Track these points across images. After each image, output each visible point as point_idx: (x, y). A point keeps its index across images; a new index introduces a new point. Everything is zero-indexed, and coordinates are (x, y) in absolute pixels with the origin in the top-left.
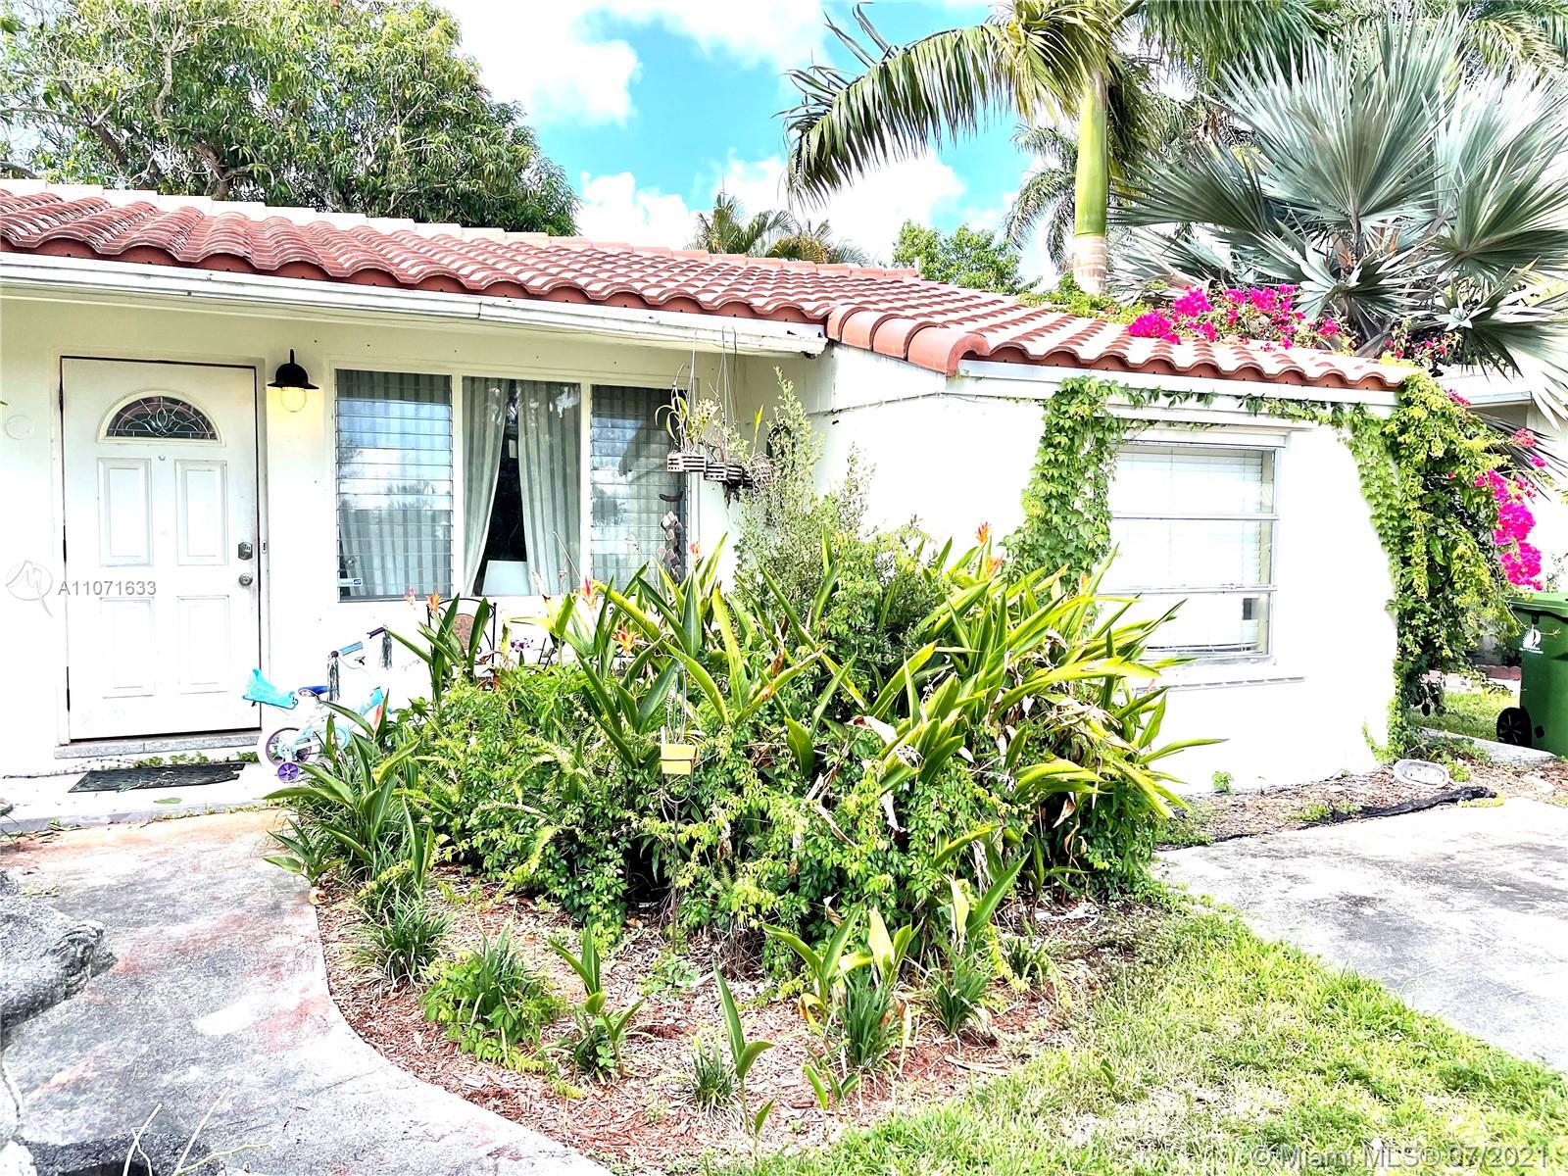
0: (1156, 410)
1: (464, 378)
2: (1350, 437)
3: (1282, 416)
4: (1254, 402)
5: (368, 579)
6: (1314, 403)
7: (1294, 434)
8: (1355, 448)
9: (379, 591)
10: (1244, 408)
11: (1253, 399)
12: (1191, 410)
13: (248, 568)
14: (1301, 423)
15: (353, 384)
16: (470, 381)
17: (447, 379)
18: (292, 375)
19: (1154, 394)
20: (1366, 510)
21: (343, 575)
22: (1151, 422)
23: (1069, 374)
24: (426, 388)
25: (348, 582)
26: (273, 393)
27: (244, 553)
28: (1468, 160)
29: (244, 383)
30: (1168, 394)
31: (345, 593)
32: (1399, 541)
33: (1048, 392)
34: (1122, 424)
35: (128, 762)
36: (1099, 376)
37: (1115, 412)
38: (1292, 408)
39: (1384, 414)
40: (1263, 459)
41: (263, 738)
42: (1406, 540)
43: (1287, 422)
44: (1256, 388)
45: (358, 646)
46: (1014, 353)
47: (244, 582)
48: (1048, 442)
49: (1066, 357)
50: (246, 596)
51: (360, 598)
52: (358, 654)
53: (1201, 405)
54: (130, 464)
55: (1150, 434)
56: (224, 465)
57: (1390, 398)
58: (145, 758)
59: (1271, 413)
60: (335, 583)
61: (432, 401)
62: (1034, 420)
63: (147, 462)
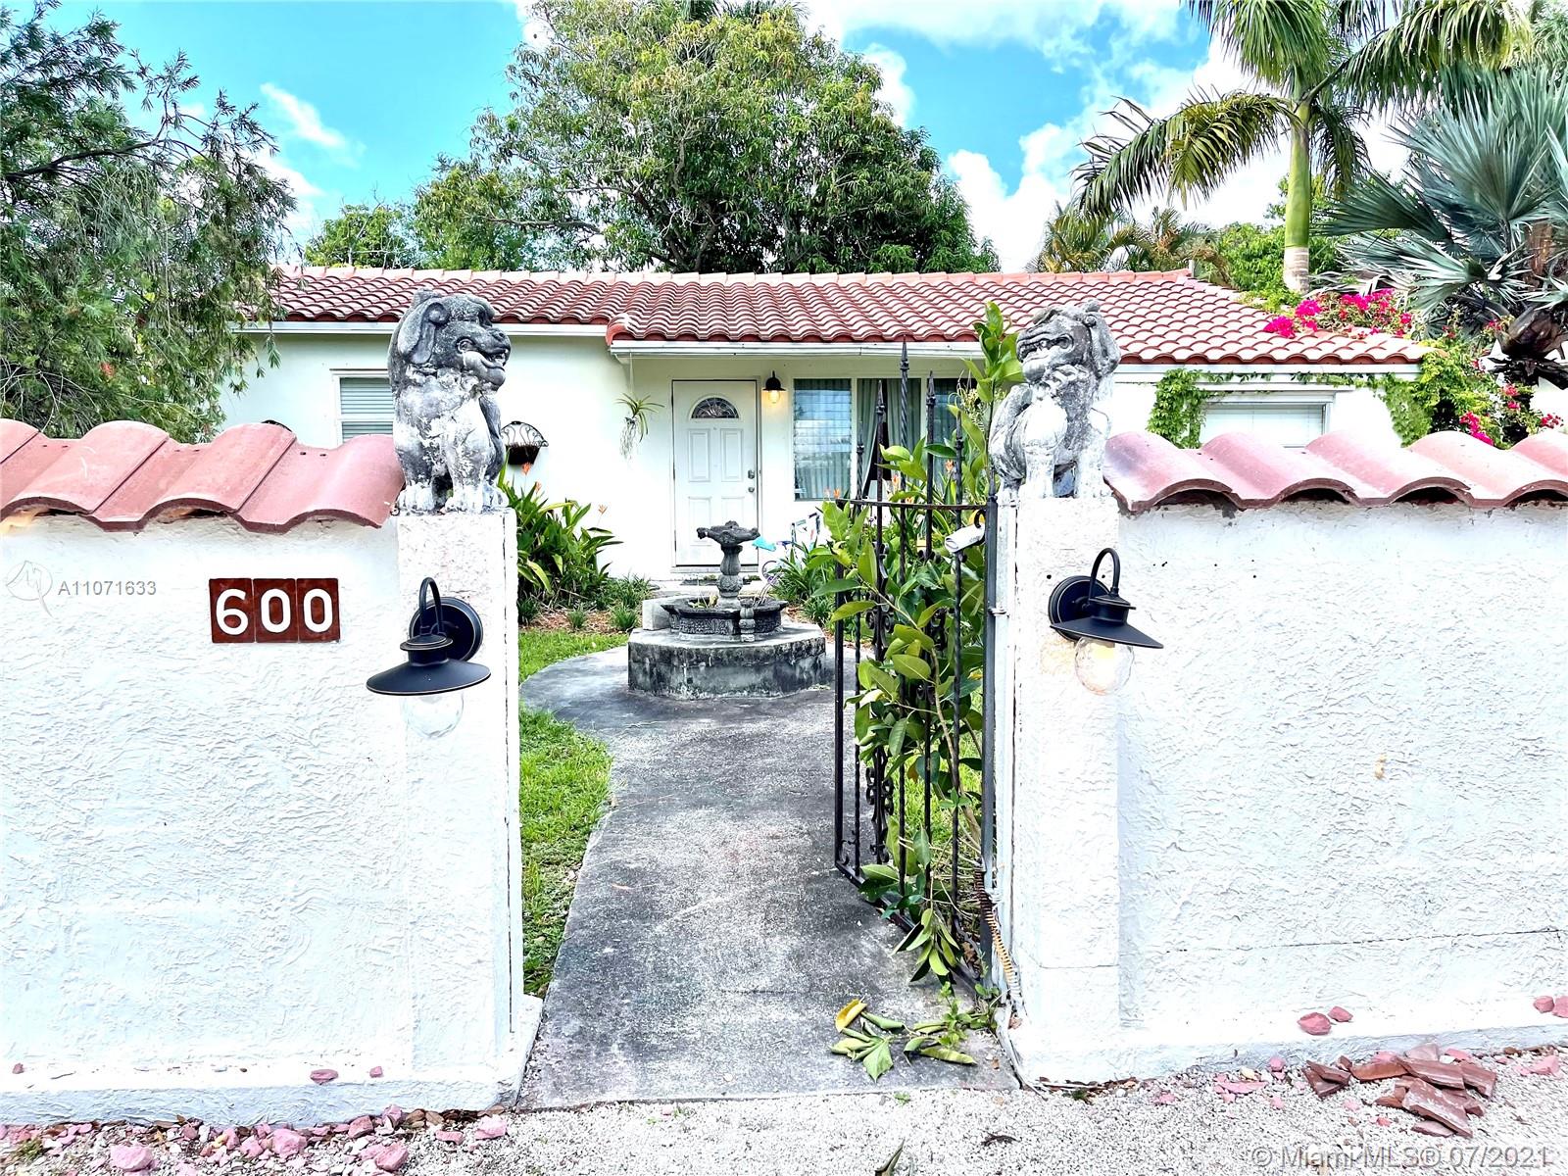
0: (1234, 385)
1: (858, 380)
2: (1383, 394)
3: (1327, 383)
4: (1304, 377)
5: (809, 489)
6: (1352, 375)
7: (1337, 394)
8: (1388, 400)
9: (814, 496)
10: (1295, 380)
11: (1303, 374)
12: (1257, 384)
13: (752, 483)
14: (1340, 388)
15: (801, 384)
16: (862, 382)
17: (849, 380)
18: (773, 384)
19: (1230, 376)
21: (797, 487)
22: (1230, 392)
23: (1169, 368)
24: (839, 384)
25: (799, 491)
26: (765, 393)
27: (751, 476)
29: (751, 388)
30: (1240, 375)
31: (797, 496)
33: (1159, 378)
34: (1209, 394)
35: (701, 577)
36: (1190, 368)
37: (1201, 388)
38: (1332, 379)
39: (1412, 378)
40: (1321, 410)
41: (760, 568)
43: (1331, 387)
44: (1304, 368)
45: (804, 521)
46: (1135, 359)
47: (751, 490)
48: (1157, 406)
49: (1168, 359)
50: (751, 497)
51: (804, 499)
52: (804, 526)
53: (1263, 380)
54: (700, 432)
55: (1227, 399)
56: (742, 431)
57: (1414, 368)
58: (708, 575)
59: (1319, 382)
60: (792, 491)
61: (842, 390)
62: (1149, 394)
63: (709, 430)
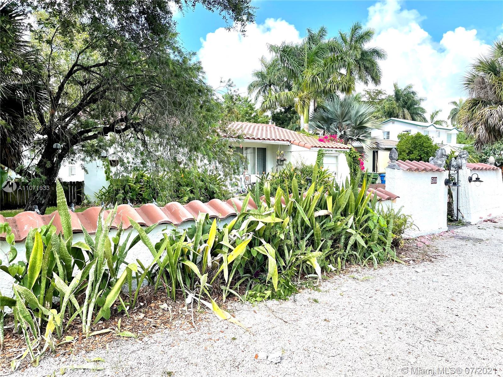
2: (345, 154)
4: (336, 151)
6: (342, 151)
8: (346, 156)
12: (331, 152)
14: (341, 153)
19: (327, 150)
20: (347, 163)
22: (327, 153)
23: (320, 148)
28: (355, 115)
30: (329, 150)
32: (350, 166)
33: (318, 150)
36: (323, 149)
37: (324, 152)
38: (340, 151)
39: (349, 152)
40: (337, 157)
42: (351, 166)
43: (339, 153)
44: (336, 149)
46: (316, 147)
48: (318, 155)
55: (327, 155)
57: (349, 150)
62: (317, 153)
